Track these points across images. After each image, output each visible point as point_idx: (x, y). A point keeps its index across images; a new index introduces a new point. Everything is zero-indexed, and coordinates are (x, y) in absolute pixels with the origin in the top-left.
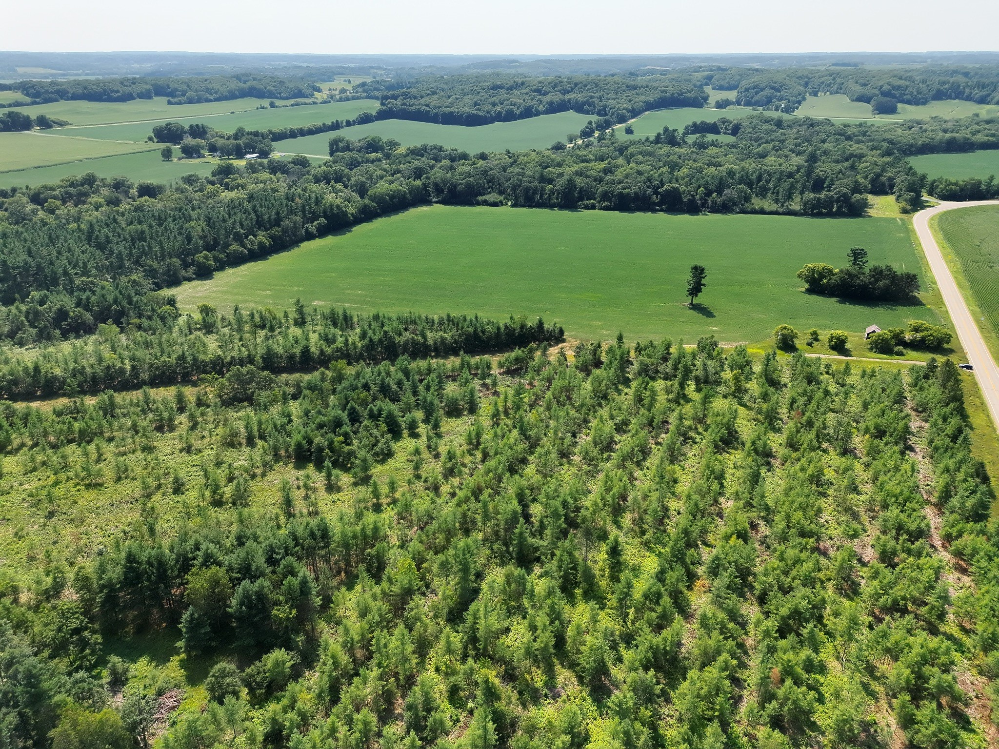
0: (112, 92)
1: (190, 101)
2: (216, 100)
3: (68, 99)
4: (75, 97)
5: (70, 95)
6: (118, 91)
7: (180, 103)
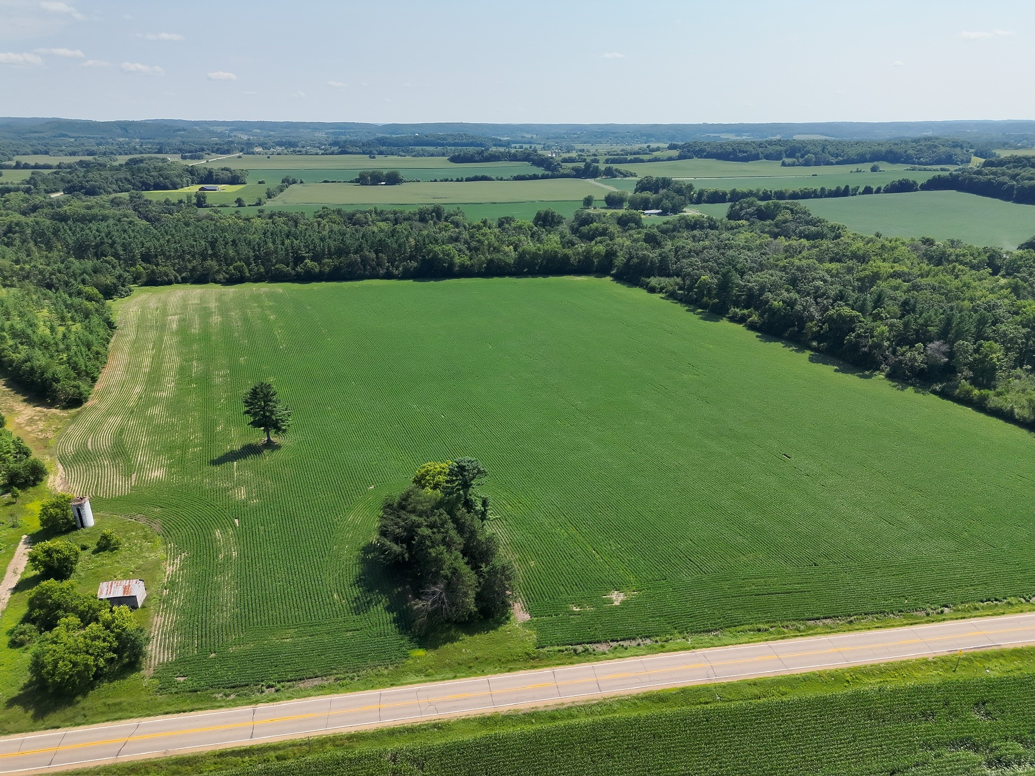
0: (740, 151)
1: (807, 164)
2: (838, 163)
3: (701, 157)
4: (710, 156)
5: (705, 153)
6: (746, 152)
7: (793, 165)
